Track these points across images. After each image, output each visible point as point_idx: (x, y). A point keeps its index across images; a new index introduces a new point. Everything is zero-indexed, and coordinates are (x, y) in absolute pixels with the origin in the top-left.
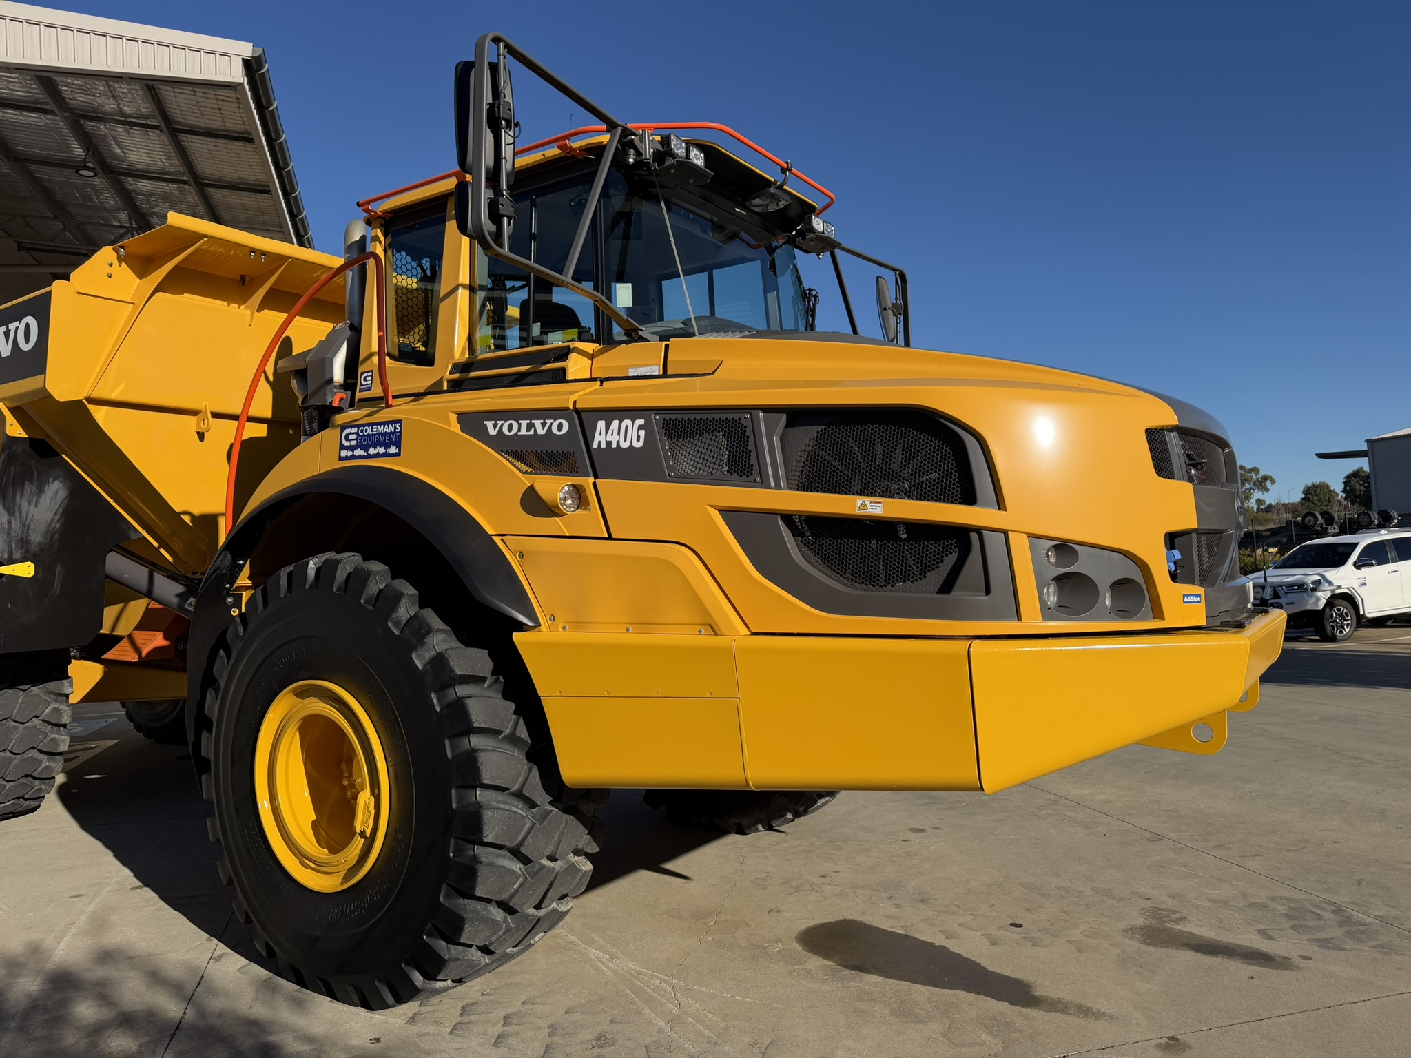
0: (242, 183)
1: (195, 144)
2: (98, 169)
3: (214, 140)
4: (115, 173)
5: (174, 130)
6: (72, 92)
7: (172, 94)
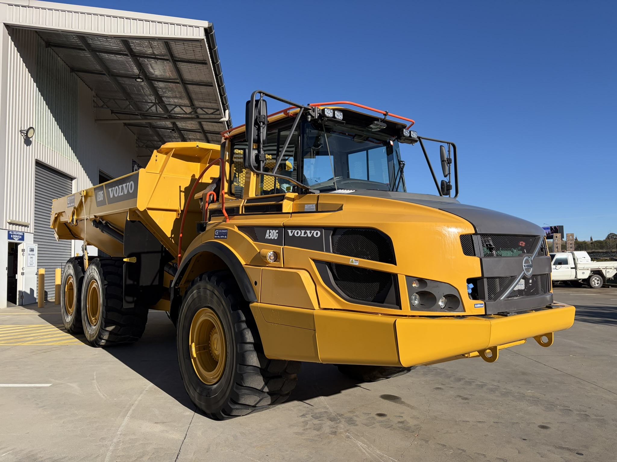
0: (201, 82)
1: (183, 67)
2: (144, 79)
3: (190, 64)
4: (150, 79)
5: (175, 60)
6: (135, 46)
7: (175, 45)
